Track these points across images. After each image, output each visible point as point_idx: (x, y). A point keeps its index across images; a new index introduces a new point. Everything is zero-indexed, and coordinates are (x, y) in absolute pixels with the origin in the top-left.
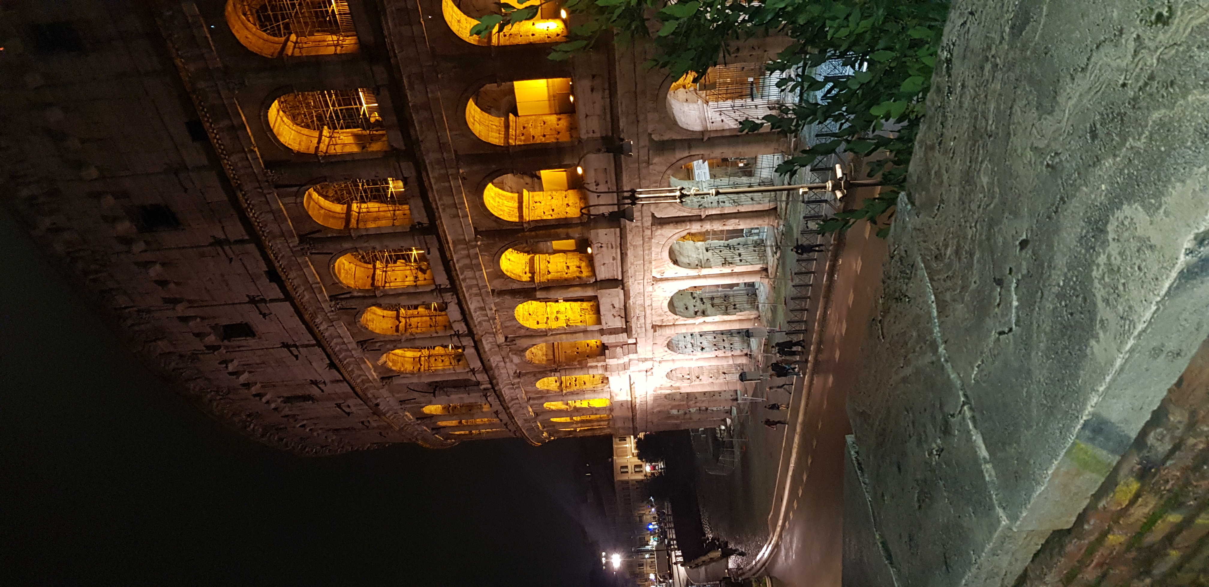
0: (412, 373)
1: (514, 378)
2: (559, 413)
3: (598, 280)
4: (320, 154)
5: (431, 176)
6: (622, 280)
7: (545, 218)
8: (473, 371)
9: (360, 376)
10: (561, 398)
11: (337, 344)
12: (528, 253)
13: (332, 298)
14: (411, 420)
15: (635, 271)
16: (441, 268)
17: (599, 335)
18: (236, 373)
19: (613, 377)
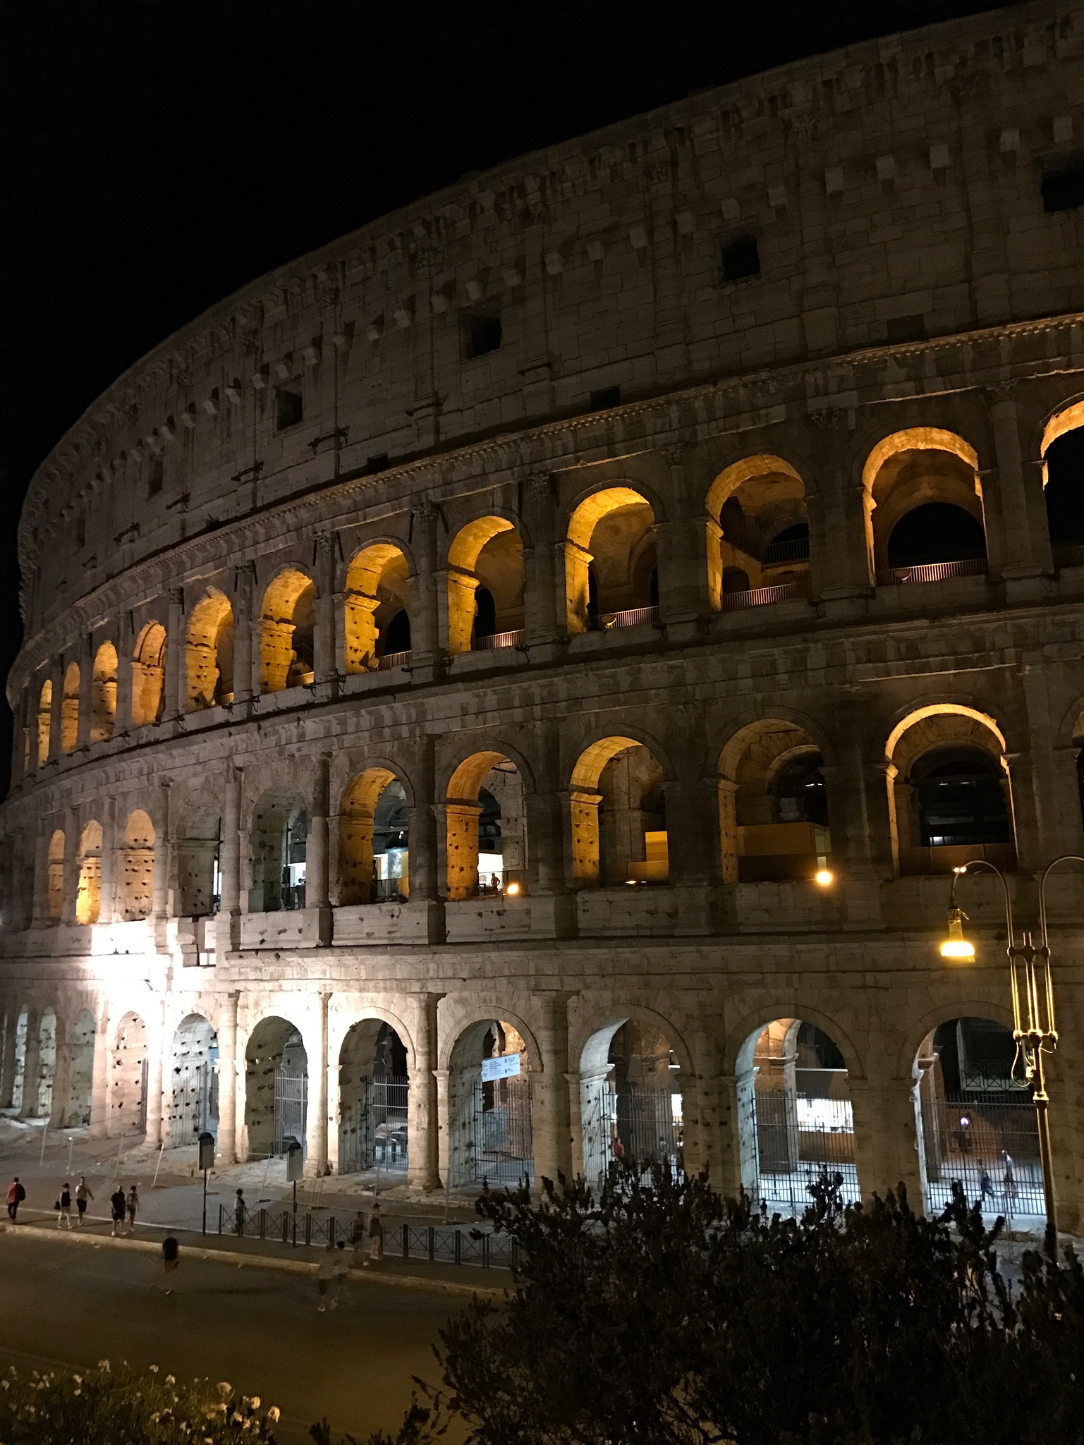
1: (160, 777)
2: (72, 842)
3: (335, 910)
4: (566, 545)
5: (533, 683)
6: (331, 946)
7: (449, 835)
8: (180, 718)
10: (104, 846)
11: (256, 533)
13: (337, 535)
14: (93, 624)
15: (347, 967)
16: (374, 685)
17: (232, 909)
18: (215, 395)
19: (144, 929)
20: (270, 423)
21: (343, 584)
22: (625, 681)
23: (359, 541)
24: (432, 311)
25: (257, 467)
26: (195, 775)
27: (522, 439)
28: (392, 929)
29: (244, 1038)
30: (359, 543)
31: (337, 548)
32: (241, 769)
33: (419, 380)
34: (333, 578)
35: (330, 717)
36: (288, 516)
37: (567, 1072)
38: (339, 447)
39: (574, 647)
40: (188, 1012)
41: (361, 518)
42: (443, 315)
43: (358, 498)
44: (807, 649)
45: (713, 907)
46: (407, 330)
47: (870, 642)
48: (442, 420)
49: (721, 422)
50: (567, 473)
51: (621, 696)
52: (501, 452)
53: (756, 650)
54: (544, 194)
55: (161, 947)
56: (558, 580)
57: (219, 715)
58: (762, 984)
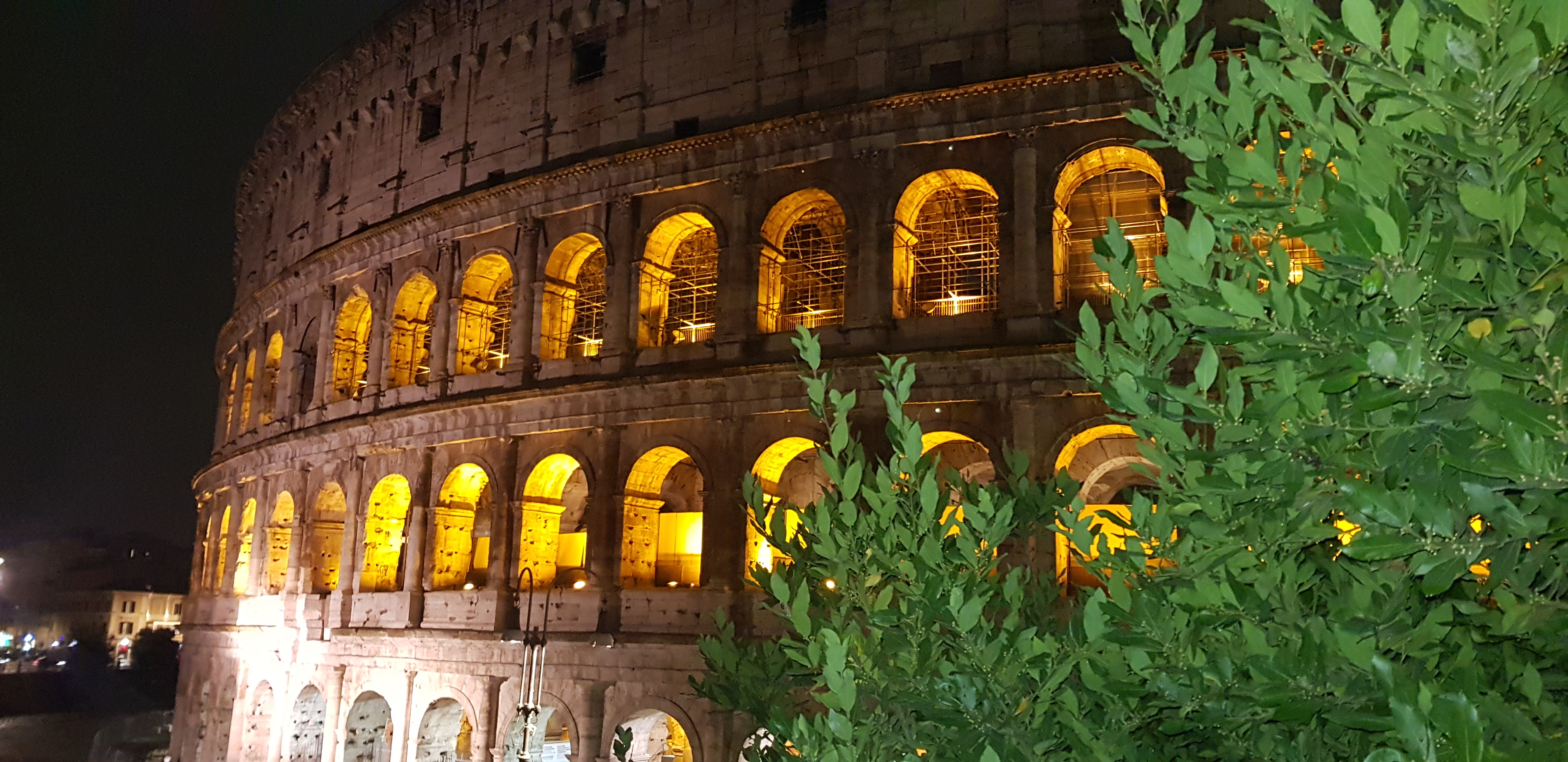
0: (333, 327)
1: (302, 462)
2: (237, 519)
3: (426, 594)
4: (642, 264)
5: (599, 392)
6: (419, 628)
7: (523, 530)
8: (323, 407)
9: (343, 259)
10: (259, 524)
11: (393, 238)
12: (479, 503)
13: (457, 245)
14: (267, 314)
15: (429, 648)
16: (476, 387)
17: (344, 588)
18: (373, 108)
19: (278, 603)
20: (413, 135)
21: (460, 290)
22: (676, 396)
23: (475, 251)
24: (550, 38)
25: (401, 175)
26: (327, 462)
27: (609, 163)
28: (469, 616)
29: (346, 708)
30: (474, 252)
31: (456, 257)
32: (363, 459)
33: (535, 102)
34: (451, 283)
35: (433, 414)
36: (418, 223)
37: (598, 756)
38: (465, 161)
39: (642, 361)
40: (306, 683)
41: (476, 229)
42: (559, 42)
43: (476, 211)
46: (528, 54)
48: (549, 139)
49: (777, 156)
50: (647, 196)
51: (671, 409)
52: (592, 174)
55: (289, 620)
56: (633, 296)
57: (352, 406)
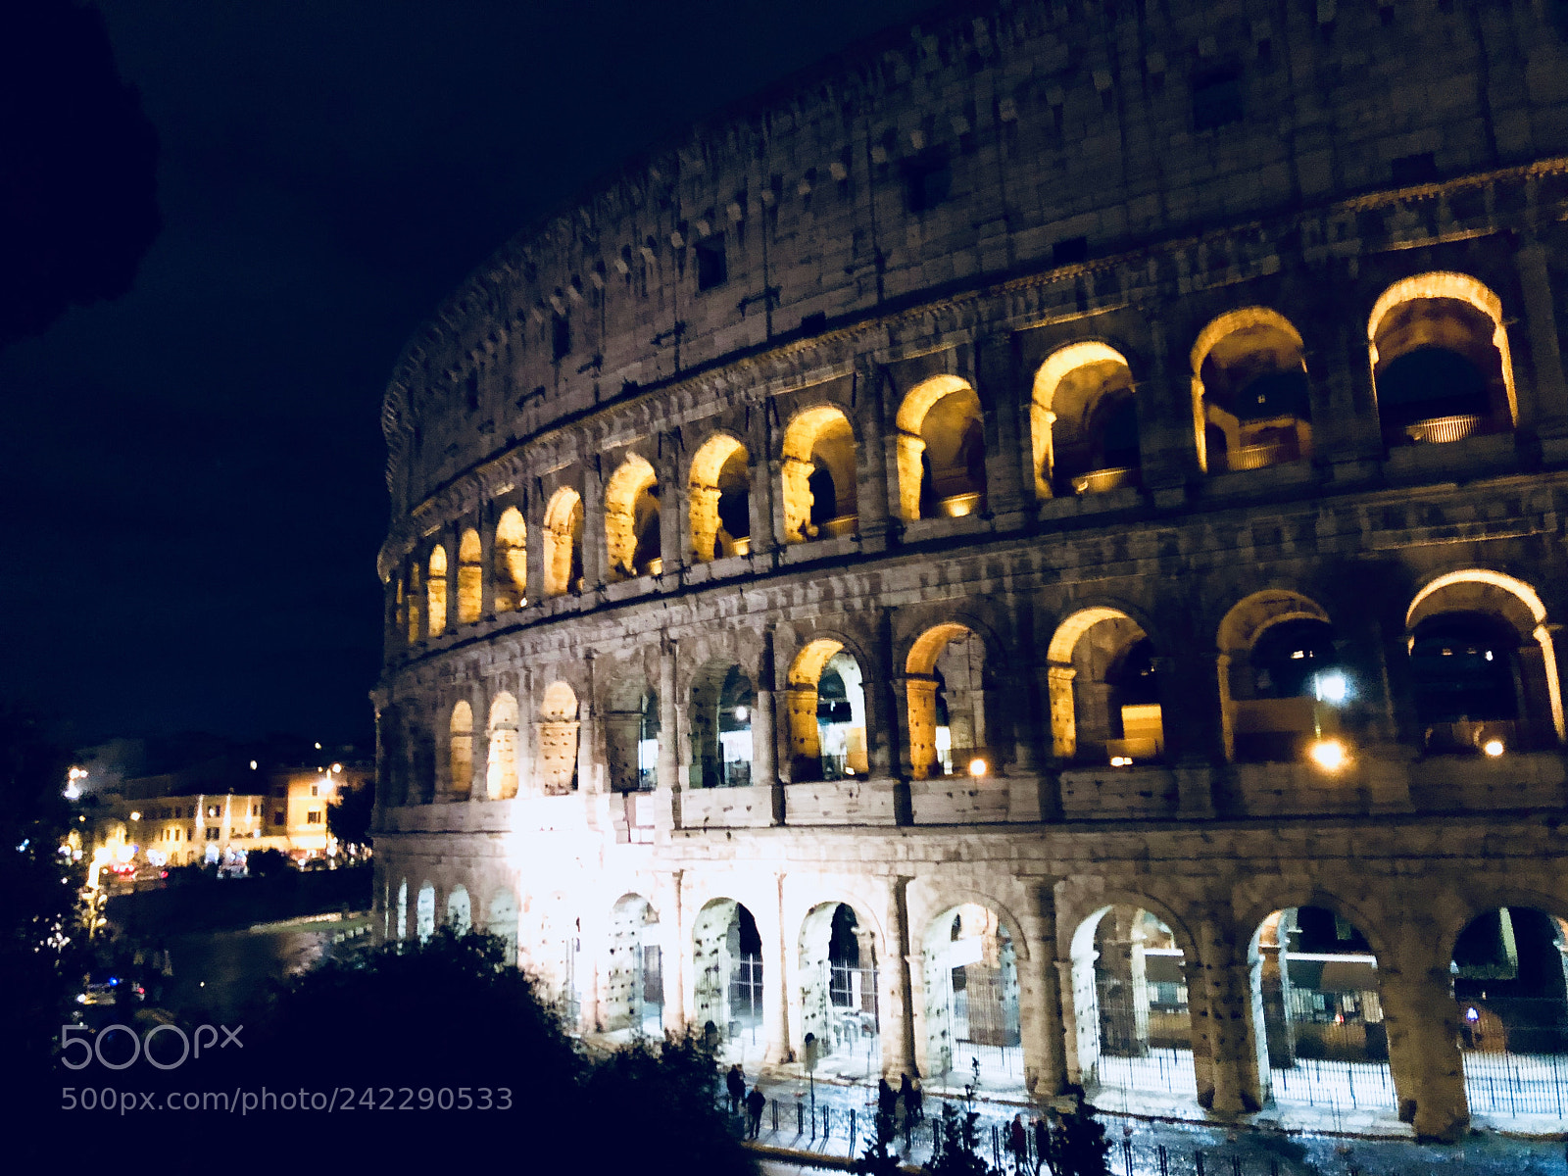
1: (584, 649)
2: (480, 714)
3: (787, 788)
5: (1003, 552)
6: (785, 825)
11: (682, 399)
13: (771, 402)
14: (494, 491)
15: (805, 847)
20: (691, 283)
21: (781, 450)
22: (1108, 552)
23: (796, 406)
24: (870, 162)
25: (680, 328)
27: (979, 296)
28: (852, 808)
29: (689, 917)
30: (796, 408)
31: (772, 413)
32: (675, 641)
33: (858, 235)
34: (768, 443)
35: (776, 589)
36: (719, 381)
37: (1057, 960)
38: (770, 308)
39: (1045, 514)
41: (799, 382)
42: (883, 167)
43: (796, 362)
44: (1316, 516)
45: (1216, 788)
46: (843, 183)
47: (1387, 507)
48: (885, 277)
49: (1205, 274)
50: (1031, 331)
51: (1105, 566)
52: (956, 310)
53: (1259, 517)
54: (993, 36)
56: (1023, 443)
57: (646, 585)
58: (1276, 870)
